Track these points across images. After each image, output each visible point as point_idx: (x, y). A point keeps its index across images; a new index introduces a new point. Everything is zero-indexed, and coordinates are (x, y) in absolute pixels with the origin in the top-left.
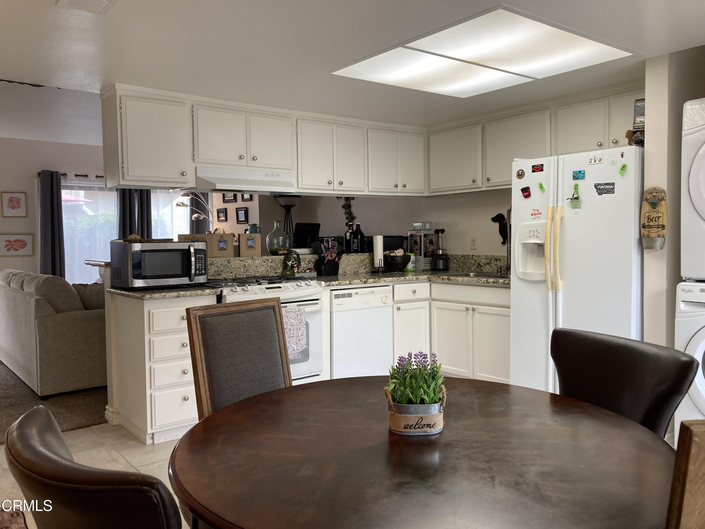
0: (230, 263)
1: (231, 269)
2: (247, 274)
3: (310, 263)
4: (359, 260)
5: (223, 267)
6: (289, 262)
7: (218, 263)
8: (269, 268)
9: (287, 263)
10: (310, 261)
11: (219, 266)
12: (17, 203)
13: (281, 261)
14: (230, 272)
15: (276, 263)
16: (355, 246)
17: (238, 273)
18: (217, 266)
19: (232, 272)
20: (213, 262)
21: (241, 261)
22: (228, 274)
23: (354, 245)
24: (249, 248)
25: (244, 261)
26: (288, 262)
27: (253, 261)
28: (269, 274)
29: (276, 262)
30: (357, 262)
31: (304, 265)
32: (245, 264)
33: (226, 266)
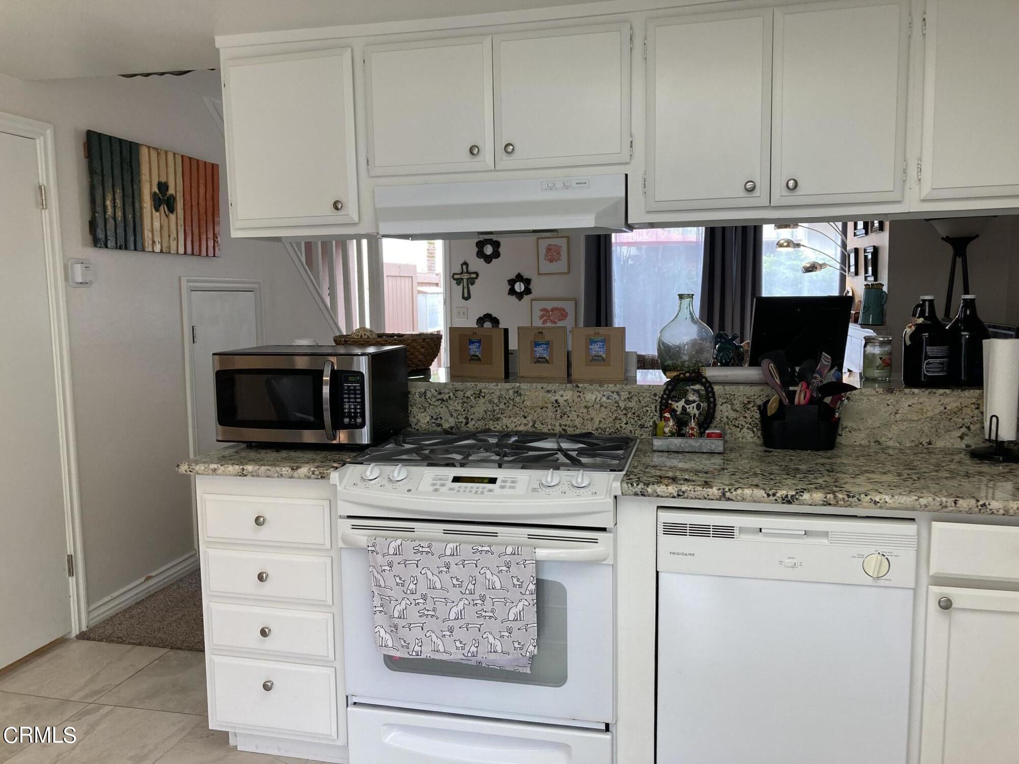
0: (520, 395)
1: (523, 408)
2: (562, 424)
3: (748, 409)
4: (937, 411)
5: (505, 404)
6: (677, 402)
7: (493, 395)
8: (621, 413)
9: (671, 404)
10: (749, 402)
11: (496, 401)
12: (557, 254)
13: (657, 398)
14: (521, 415)
15: (642, 402)
16: (929, 366)
17: (541, 418)
18: (490, 401)
19: (526, 414)
20: (481, 392)
21: (548, 391)
22: (516, 420)
23: (927, 364)
24: (593, 360)
25: (555, 392)
26: (673, 403)
27: (578, 394)
28: (621, 427)
29: (641, 398)
30: (930, 414)
31: (731, 411)
32: (556, 401)
33: (511, 402)
